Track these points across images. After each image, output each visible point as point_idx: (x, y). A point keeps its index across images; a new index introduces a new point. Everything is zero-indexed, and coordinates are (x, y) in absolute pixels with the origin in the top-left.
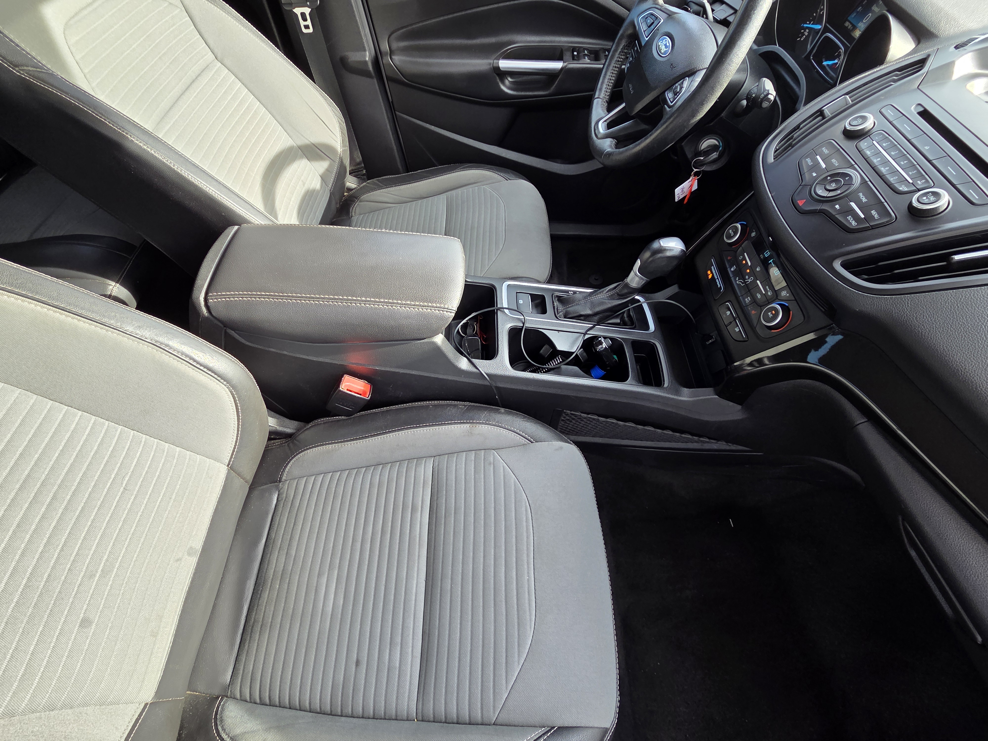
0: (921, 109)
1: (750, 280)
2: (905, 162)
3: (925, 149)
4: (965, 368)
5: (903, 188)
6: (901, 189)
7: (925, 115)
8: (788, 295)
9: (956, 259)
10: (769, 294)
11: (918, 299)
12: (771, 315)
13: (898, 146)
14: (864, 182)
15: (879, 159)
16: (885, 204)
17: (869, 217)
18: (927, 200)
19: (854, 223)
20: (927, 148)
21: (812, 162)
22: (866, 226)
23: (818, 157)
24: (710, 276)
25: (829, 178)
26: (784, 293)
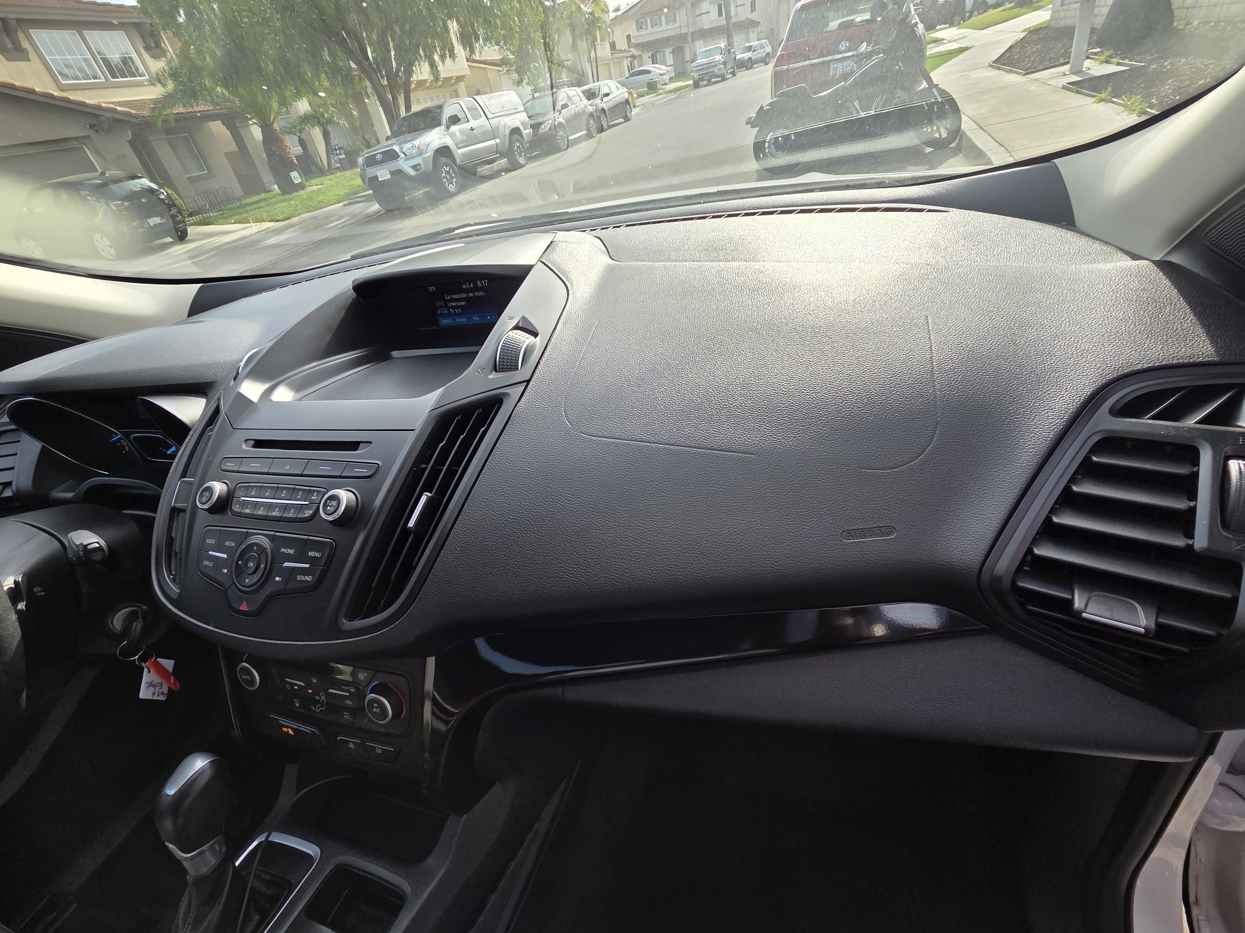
0: (252, 442)
1: (323, 698)
2: (284, 492)
3: (287, 469)
4: (531, 593)
5: (308, 513)
6: (306, 515)
7: (259, 444)
8: (366, 674)
9: (412, 526)
10: (352, 690)
11: (434, 582)
12: (378, 709)
13: (264, 485)
14: (272, 538)
15: (262, 508)
16: (310, 538)
17: (313, 561)
18: (332, 508)
19: (308, 578)
20: (288, 467)
21: (211, 562)
22: (319, 571)
23: (210, 553)
24: (291, 732)
25: (240, 562)
26: (362, 676)
